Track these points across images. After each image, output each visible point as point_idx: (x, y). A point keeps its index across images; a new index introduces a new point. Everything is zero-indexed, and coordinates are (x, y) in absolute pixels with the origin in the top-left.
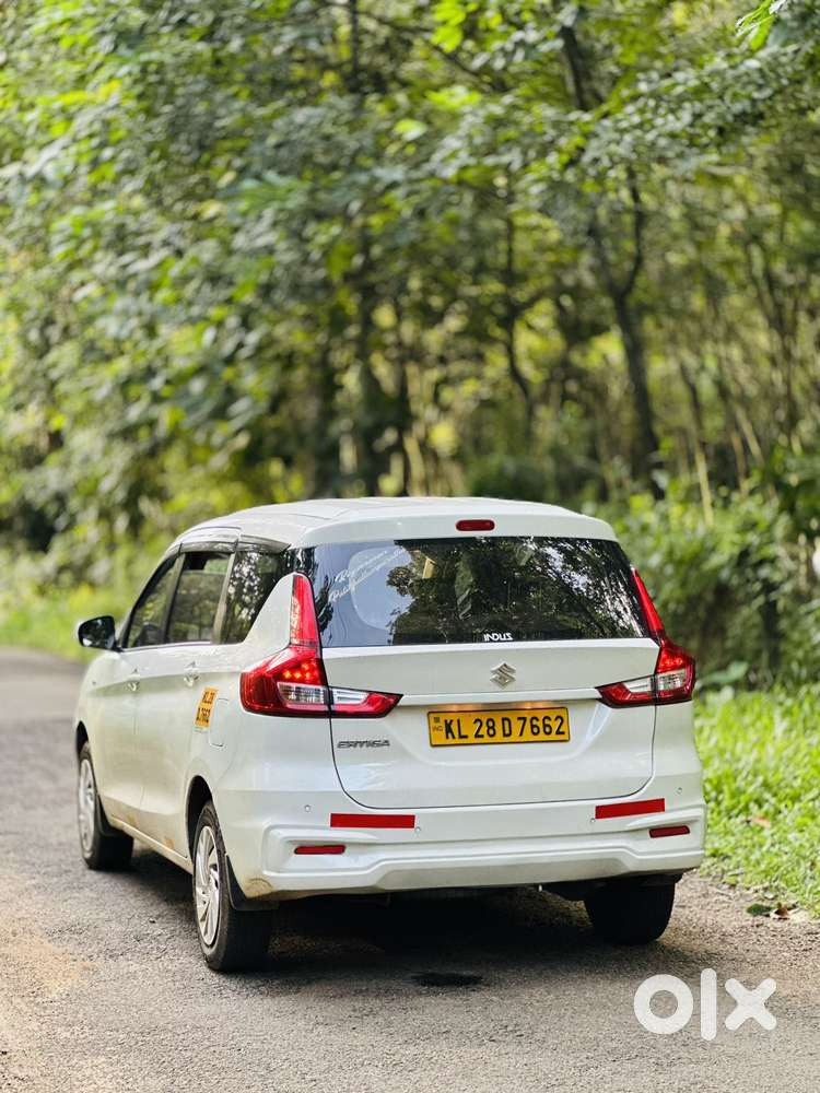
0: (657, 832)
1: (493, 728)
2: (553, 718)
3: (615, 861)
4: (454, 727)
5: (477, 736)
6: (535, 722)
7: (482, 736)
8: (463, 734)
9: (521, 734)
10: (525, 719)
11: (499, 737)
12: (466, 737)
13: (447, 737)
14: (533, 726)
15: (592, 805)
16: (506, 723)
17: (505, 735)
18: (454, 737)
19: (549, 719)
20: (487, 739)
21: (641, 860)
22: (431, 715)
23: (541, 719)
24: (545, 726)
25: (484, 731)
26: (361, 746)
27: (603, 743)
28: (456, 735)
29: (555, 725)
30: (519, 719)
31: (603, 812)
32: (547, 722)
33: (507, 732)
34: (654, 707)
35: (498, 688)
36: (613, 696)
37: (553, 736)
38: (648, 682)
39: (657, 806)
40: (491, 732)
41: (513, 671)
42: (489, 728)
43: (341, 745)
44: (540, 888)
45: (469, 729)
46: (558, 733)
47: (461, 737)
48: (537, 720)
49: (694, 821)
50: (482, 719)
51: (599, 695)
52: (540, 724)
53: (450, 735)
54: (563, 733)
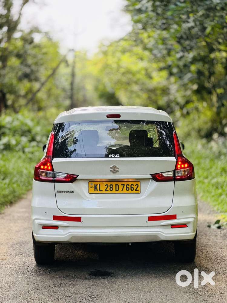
0: (173, 226)
1: (112, 188)
2: (135, 185)
3: (156, 236)
4: (98, 187)
5: (106, 190)
6: (128, 186)
7: (108, 191)
8: (101, 189)
9: (122, 191)
10: (124, 185)
11: (114, 191)
12: (102, 191)
13: (95, 191)
14: (127, 188)
15: (147, 216)
16: (117, 186)
17: (116, 190)
18: (97, 191)
19: (133, 185)
20: (109, 192)
21: (166, 236)
22: (90, 183)
23: (130, 185)
24: (131, 188)
25: (108, 189)
26: (64, 193)
27: (153, 194)
28: (98, 189)
29: (135, 187)
30: (122, 185)
31: (151, 219)
32: (132, 186)
33: (117, 189)
34: (174, 182)
35: (113, 174)
36: (157, 178)
37: (134, 191)
38: (171, 173)
39: (174, 217)
40: (111, 189)
41: (118, 168)
42: (111, 188)
43: (58, 192)
44: (130, 244)
45: (103, 188)
46: (136, 190)
47: (100, 190)
48: (129, 185)
49: (189, 223)
50: (108, 184)
51: (151, 177)
52: (130, 187)
53: (96, 190)
54: (138, 190)
